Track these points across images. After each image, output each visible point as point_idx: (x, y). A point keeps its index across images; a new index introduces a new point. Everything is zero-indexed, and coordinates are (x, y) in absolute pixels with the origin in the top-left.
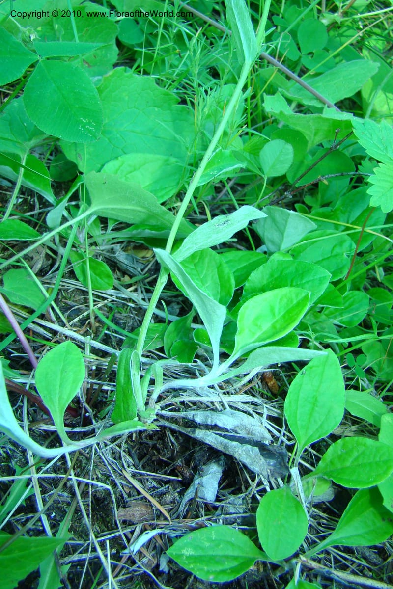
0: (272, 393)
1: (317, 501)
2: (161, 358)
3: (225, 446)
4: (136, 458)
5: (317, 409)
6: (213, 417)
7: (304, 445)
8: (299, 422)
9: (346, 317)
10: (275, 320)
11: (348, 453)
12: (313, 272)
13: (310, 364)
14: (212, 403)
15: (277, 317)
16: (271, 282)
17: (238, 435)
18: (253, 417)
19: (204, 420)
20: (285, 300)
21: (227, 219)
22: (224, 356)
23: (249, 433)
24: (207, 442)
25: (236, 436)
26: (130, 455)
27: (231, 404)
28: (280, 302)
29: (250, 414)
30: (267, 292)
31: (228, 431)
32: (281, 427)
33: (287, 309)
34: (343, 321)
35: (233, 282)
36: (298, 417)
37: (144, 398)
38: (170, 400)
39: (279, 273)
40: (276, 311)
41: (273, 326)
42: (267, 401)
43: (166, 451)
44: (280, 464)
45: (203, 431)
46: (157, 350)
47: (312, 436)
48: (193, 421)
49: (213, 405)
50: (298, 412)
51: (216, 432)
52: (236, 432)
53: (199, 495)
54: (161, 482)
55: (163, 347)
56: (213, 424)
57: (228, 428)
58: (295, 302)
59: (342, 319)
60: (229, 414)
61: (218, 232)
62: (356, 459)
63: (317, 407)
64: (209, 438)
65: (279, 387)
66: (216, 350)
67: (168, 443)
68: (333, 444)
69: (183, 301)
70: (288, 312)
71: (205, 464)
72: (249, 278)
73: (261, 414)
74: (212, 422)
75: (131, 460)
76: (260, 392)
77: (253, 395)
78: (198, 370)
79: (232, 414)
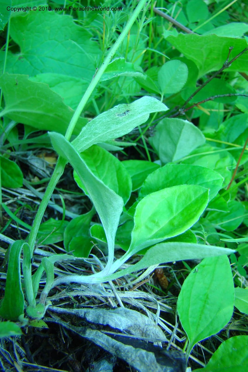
0: (162, 288)
2: (59, 252)
3: (118, 349)
4: (28, 349)
5: (208, 306)
6: (105, 316)
7: (195, 341)
8: (190, 319)
9: (225, 222)
10: (172, 217)
11: (239, 351)
12: (207, 176)
13: (202, 263)
14: (106, 298)
15: (175, 214)
17: (132, 336)
18: (146, 315)
19: (96, 318)
20: (183, 198)
21: (127, 109)
22: (119, 253)
24: (98, 343)
25: (129, 337)
26: (23, 346)
27: (125, 301)
28: (177, 200)
29: (144, 312)
30: (166, 189)
31: (120, 331)
32: (174, 324)
33: (185, 206)
34: (223, 226)
35: (131, 185)
36: (190, 313)
37: (34, 293)
38: (64, 294)
39: (174, 176)
40: (174, 207)
41: (171, 223)
42: (159, 297)
43: (58, 345)
45: (94, 332)
46: (56, 244)
47: (202, 332)
48: (84, 319)
49: (107, 301)
50: (190, 309)
51: (109, 332)
52: (129, 332)
55: (62, 242)
56: (105, 324)
57: (121, 329)
58: (193, 199)
59: (222, 225)
60: (123, 312)
61: (117, 123)
63: (208, 304)
64: (100, 340)
65: (169, 283)
66: (111, 246)
67: (61, 337)
68: (224, 342)
69: (86, 203)
70: (187, 209)
72: (146, 180)
73: (154, 311)
74: (104, 321)
75: (23, 352)
76: (152, 287)
77: (146, 291)
78: (93, 264)
79: (126, 313)
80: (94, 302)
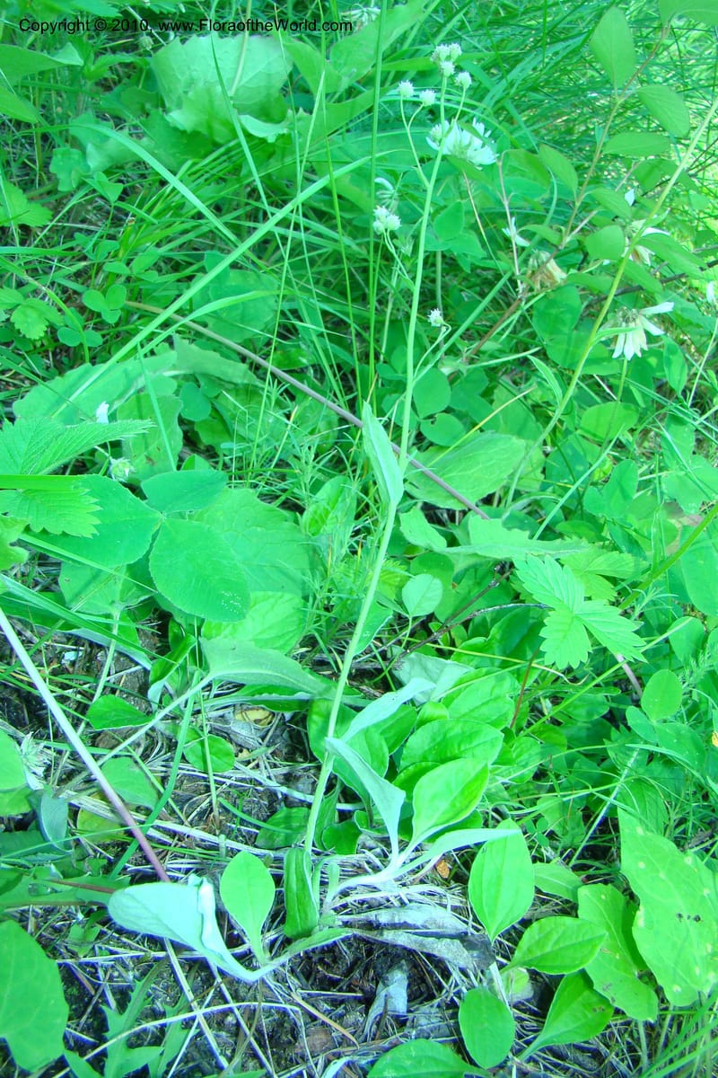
0: (442, 878)
1: (515, 1000)
3: (422, 945)
4: (302, 976)
7: (495, 935)
10: (452, 798)
11: (547, 936)
12: (483, 734)
14: (386, 899)
15: (455, 794)
16: (434, 747)
17: (431, 930)
19: (390, 919)
20: (462, 774)
23: (439, 927)
24: (399, 942)
25: (429, 932)
26: (296, 975)
31: (418, 928)
32: (468, 918)
33: (465, 784)
35: (386, 749)
36: (484, 901)
39: (442, 736)
40: (453, 787)
41: (453, 805)
44: (484, 953)
45: (392, 932)
47: (501, 923)
48: (377, 922)
49: (388, 901)
50: (484, 897)
51: (407, 930)
52: (426, 928)
53: (389, 1008)
54: (335, 1003)
56: (402, 922)
57: (418, 924)
58: (473, 774)
60: (412, 908)
62: (557, 942)
64: (400, 939)
67: (341, 953)
68: (527, 930)
70: (467, 787)
71: (387, 972)
72: (408, 743)
73: (444, 906)
74: (400, 920)
75: (296, 981)
79: (415, 908)
80: (384, 905)
